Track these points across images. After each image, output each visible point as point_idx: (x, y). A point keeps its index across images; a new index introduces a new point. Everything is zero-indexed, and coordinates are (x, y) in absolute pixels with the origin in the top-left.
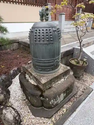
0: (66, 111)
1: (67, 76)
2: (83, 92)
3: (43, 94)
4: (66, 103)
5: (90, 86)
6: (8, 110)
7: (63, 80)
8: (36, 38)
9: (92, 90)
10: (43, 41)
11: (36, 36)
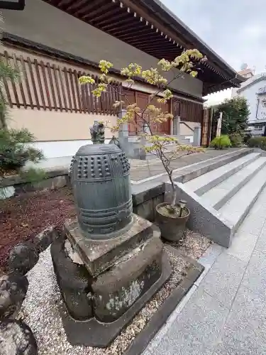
0: (144, 324)
1: (148, 241)
2: (183, 274)
3: (92, 285)
4: (145, 304)
5: (198, 261)
6: (8, 332)
7: (138, 249)
8: (80, 172)
9: (203, 270)
10: (94, 177)
11: (80, 168)
